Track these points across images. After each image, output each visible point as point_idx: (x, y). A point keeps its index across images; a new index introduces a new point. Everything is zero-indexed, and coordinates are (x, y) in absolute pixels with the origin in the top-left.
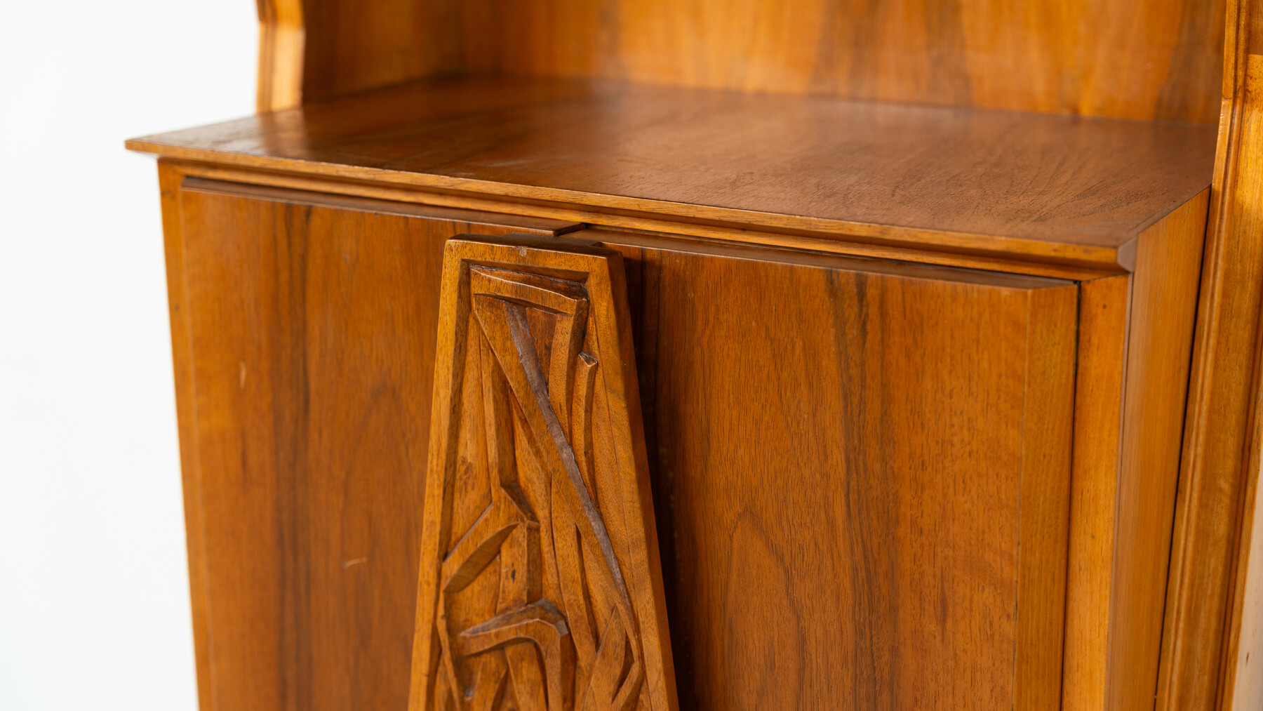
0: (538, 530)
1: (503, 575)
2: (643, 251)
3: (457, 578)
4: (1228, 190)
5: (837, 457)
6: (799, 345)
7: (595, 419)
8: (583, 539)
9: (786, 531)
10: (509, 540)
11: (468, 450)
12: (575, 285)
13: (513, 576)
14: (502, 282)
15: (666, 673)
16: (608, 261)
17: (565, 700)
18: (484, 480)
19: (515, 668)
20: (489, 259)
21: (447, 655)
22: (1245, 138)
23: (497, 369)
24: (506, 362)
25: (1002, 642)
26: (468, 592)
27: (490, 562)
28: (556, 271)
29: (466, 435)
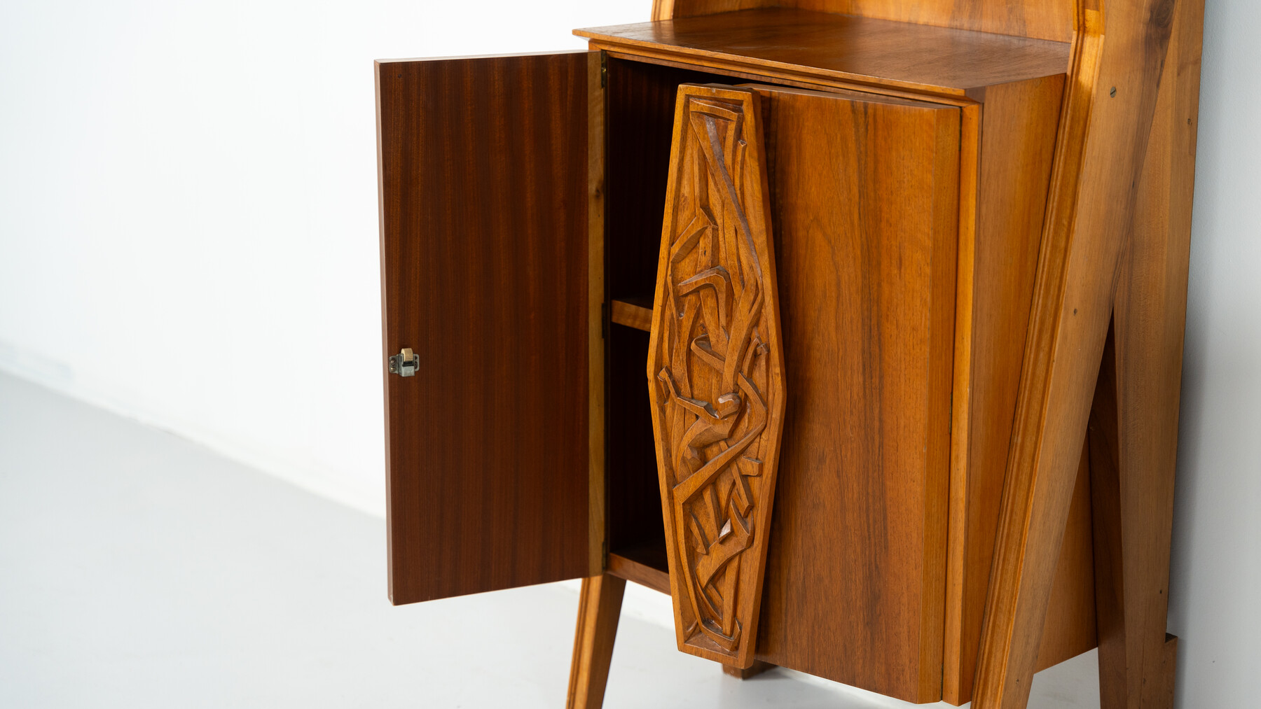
0: (717, 230)
1: (700, 253)
2: (771, 92)
3: (677, 255)
4: (1074, 76)
5: (855, 190)
6: (839, 136)
7: (745, 172)
8: (738, 233)
9: (833, 228)
10: (703, 236)
11: (686, 190)
12: (737, 106)
13: (705, 254)
14: (703, 105)
15: (774, 297)
16: (752, 95)
17: (727, 316)
18: (693, 205)
19: (704, 301)
20: (698, 94)
21: (671, 295)
22: (1084, 50)
23: (701, 150)
24: (705, 145)
25: (925, 277)
26: (683, 263)
27: (694, 248)
28: (729, 99)
29: (685, 182)
